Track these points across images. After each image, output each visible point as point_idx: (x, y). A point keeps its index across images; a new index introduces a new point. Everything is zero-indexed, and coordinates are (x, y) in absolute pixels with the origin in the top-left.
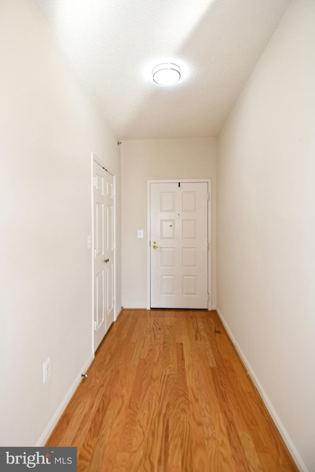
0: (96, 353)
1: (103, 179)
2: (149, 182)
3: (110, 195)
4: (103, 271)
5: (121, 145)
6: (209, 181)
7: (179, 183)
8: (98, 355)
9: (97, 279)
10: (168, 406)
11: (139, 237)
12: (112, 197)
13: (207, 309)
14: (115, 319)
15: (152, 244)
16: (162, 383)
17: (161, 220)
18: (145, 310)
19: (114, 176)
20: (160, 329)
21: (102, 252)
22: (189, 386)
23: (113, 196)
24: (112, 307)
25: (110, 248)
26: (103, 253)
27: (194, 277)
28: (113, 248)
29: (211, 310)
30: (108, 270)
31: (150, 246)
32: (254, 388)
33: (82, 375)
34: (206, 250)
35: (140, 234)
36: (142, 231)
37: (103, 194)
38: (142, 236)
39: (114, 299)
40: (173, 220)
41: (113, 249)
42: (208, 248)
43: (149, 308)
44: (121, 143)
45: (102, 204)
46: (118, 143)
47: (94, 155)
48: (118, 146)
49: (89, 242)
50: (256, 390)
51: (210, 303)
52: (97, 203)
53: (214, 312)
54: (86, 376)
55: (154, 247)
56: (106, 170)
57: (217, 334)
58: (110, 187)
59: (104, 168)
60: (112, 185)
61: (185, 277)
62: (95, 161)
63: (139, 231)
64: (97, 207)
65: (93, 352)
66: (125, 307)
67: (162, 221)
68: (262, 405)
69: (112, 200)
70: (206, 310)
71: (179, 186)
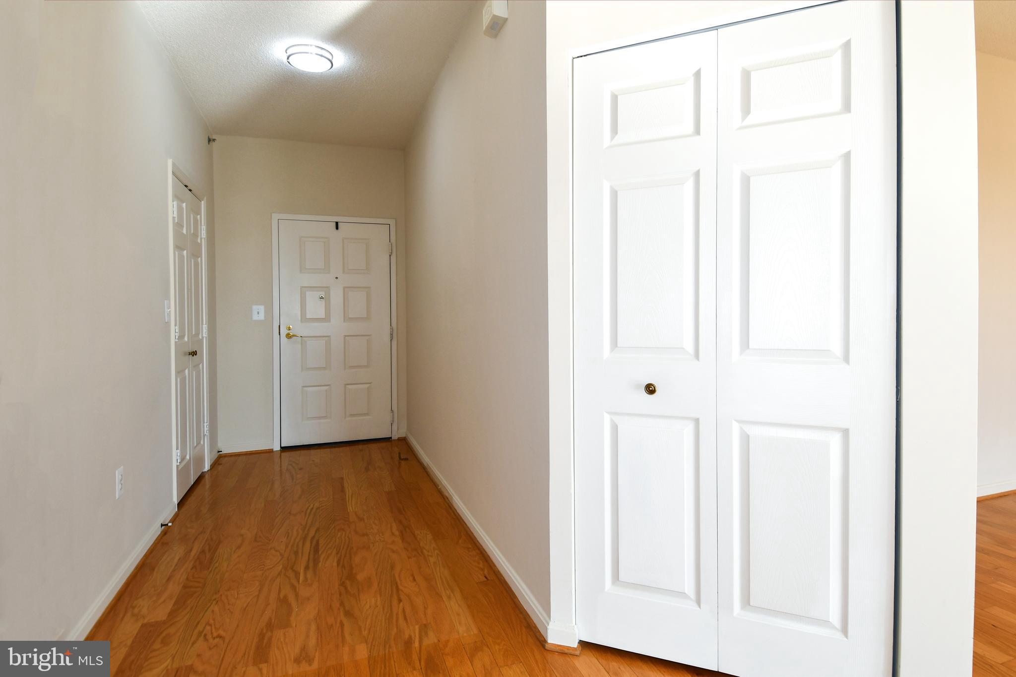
0: (181, 504)
1: (184, 205)
2: (275, 217)
3: (195, 235)
4: (187, 371)
5: (214, 144)
6: (392, 222)
7: (337, 223)
8: (185, 508)
9: (179, 380)
10: (318, 530)
11: (255, 317)
12: (199, 241)
13: (391, 438)
14: (207, 467)
15: (284, 331)
16: (307, 516)
17: (302, 287)
18: (271, 451)
19: (203, 202)
20: (301, 469)
21: (184, 335)
22: (352, 510)
23: (201, 238)
24: (202, 443)
25: (197, 334)
26: (186, 339)
27: (367, 386)
28: (202, 334)
29: (397, 438)
30: (194, 373)
31: (280, 335)
32: (444, 498)
33: (162, 525)
34: (387, 338)
35: (259, 313)
36: (262, 308)
37: (185, 231)
38: (262, 317)
39: (206, 429)
40: (327, 287)
41: (203, 337)
42: (392, 334)
43: (277, 448)
44: (214, 140)
45: (184, 250)
46: (209, 140)
47: (174, 165)
48: (207, 144)
49: (167, 311)
50: (446, 499)
51: (395, 427)
52: (178, 247)
53: (403, 441)
54: (170, 524)
55: (289, 336)
56: (190, 190)
57: (403, 462)
58: (196, 221)
59: (186, 186)
60: (199, 216)
61: (349, 387)
62: (173, 173)
63: (255, 308)
64: (177, 253)
65: (176, 500)
66: (226, 450)
67: (303, 290)
68: (451, 508)
69: (200, 245)
70: (388, 440)
71: (337, 228)
